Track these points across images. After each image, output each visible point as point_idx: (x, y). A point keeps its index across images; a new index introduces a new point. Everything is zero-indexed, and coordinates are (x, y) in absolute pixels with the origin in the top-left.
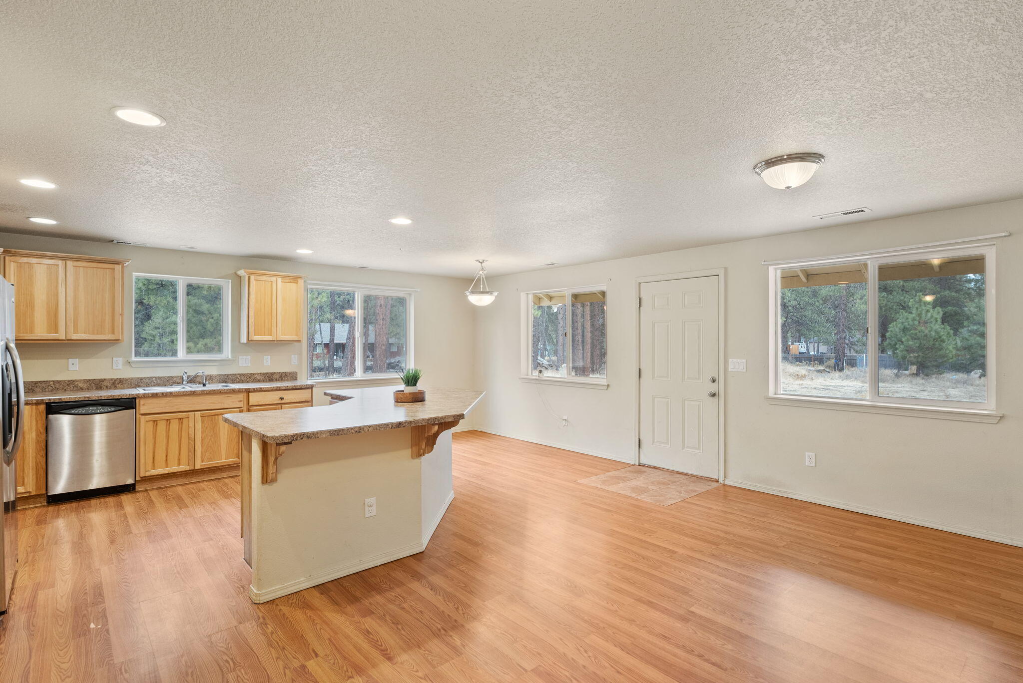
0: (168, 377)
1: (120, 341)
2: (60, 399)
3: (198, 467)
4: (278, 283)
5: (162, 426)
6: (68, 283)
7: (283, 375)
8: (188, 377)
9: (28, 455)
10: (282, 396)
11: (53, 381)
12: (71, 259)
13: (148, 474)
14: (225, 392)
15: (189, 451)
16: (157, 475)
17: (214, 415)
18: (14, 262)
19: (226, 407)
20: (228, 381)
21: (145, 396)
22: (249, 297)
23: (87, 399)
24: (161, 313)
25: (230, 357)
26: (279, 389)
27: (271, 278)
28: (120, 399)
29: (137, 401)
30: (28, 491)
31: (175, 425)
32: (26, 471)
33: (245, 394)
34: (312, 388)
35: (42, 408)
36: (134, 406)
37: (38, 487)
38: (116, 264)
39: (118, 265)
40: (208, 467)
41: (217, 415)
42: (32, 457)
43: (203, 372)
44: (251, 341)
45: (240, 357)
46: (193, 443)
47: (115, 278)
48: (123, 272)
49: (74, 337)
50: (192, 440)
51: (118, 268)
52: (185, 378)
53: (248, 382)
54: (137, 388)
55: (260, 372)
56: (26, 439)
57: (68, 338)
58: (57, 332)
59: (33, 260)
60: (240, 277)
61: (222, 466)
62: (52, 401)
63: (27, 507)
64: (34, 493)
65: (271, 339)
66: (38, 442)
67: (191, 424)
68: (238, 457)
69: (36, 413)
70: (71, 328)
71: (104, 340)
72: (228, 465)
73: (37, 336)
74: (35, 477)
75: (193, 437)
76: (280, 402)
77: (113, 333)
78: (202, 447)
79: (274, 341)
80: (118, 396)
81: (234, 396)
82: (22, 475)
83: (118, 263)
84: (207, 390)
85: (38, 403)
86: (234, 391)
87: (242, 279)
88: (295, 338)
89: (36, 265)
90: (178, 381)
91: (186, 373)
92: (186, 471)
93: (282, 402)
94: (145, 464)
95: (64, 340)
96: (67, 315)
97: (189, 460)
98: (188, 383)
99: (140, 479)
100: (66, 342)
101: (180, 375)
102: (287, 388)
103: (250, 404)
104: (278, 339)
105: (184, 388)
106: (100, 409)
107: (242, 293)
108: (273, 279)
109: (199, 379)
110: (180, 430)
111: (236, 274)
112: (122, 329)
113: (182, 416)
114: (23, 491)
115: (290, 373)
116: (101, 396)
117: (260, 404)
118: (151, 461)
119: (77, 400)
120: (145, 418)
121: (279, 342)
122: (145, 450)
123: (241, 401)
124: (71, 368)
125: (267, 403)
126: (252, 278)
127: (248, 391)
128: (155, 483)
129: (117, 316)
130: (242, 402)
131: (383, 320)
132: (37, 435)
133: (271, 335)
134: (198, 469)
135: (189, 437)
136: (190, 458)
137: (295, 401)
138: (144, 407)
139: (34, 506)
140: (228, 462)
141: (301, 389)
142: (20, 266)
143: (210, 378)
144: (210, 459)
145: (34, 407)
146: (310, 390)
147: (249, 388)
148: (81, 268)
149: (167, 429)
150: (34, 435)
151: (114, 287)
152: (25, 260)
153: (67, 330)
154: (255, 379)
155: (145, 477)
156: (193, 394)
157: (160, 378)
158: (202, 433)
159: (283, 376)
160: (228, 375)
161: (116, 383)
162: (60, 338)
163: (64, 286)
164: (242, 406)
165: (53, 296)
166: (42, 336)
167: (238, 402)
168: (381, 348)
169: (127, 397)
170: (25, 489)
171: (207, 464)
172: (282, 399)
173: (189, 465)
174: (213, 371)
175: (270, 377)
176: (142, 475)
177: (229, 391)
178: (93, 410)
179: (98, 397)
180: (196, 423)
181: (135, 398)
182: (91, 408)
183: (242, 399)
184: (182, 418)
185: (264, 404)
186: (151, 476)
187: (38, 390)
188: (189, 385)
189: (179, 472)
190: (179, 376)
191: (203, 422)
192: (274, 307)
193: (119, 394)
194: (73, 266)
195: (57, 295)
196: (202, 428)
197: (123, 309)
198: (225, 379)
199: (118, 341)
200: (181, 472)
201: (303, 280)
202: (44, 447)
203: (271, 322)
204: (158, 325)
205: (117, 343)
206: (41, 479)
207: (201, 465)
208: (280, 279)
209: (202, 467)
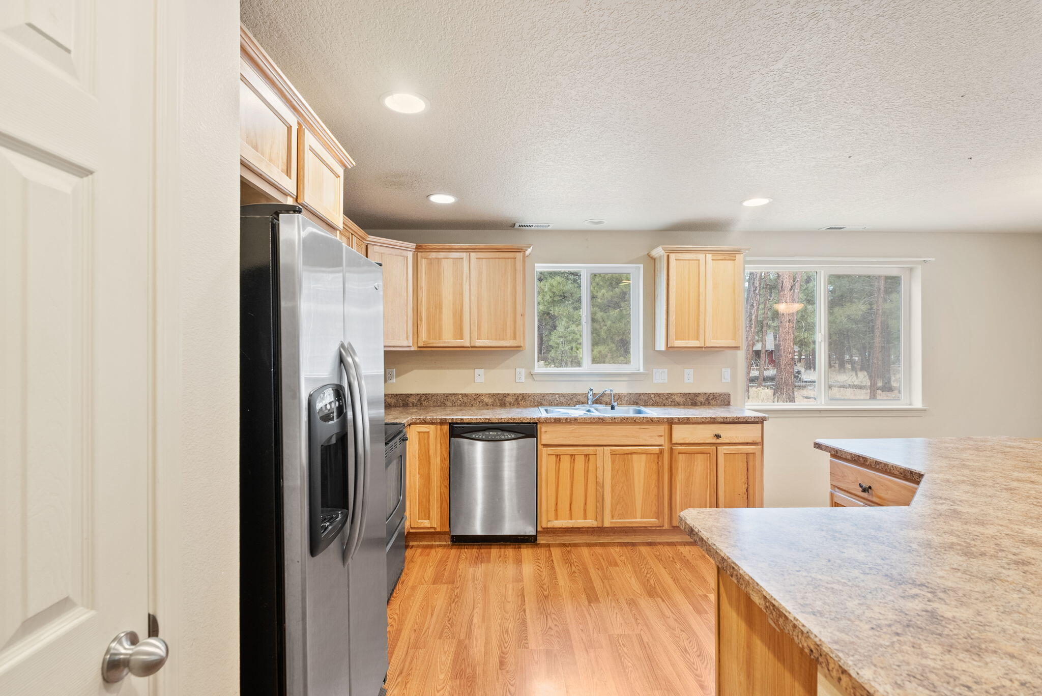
0: (572, 395)
1: (521, 348)
2: (462, 419)
3: (607, 524)
4: (707, 261)
5: (566, 462)
6: (471, 279)
7: (711, 397)
8: (594, 395)
9: (433, 484)
10: (717, 432)
11: (462, 394)
12: (474, 250)
13: (550, 525)
14: (641, 422)
15: (597, 501)
16: (560, 528)
17: (627, 454)
18: (425, 258)
19: (641, 444)
20: (640, 402)
21: (548, 421)
22: (668, 284)
23: (487, 421)
24: (563, 323)
25: (642, 370)
26: (713, 421)
27: (698, 255)
28: (520, 423)
29: (539, 426)
30: (433, 526)
31: (580, 462)
32: (431, 503)
33: (666, 427)
34: (762, 423)
35: (446, 428)
36: (536, 435)
37: (442, 525)
38: (518, 252)
39: (519, 253)
40: (620, 526)
41: (631, 454)
42: (437, 487)
43: (611, 390)
44: (671, 347)
45: (655, 370)
46: (601, 491)
47: (516, 270)
48: (524, 261)
49: (479, 343)
50: (600, 486)
51: (519, 256)
52: (590, 397)
53: (664, 405)
54: (540, 408)
55: (679, 392)
56: (432, 465)
57: (472, 345)
58: (462, 338)
59: (442, 255)
60: (655, 259)
61: (637, 527)
62: (454, 421)
63: (434, 543)
64: (438, 530)
65: (698, 346)
66: (442, 469)
67: (599, 464)
68: (657, 518)
69: (441, 434)
70: (475, 334)
71: (506, 347)
72: (645, 527)
73: (445, 342)
74: (439, 510)
75: (602, 480)
76: (715, 441)
77: (515, 338)
78: (612, 498)
79: (702, 347)
80: (519, 419)
81: (652, 427)
82: (428, 506)
83: (518, 250)
84: (618, 418)
85: (442, 422)
86: (651, 421)
87: (657, 262)
88: (730, 343)
89: (443, 260)
90: (583, 399)
91: (591, 390)
92: (593, 528)
93: (719, 441)
94: (547, 511)
95: (469, 347)
96: (471, 318)
97: (597, 513)
98: (593, 403)
99: (542, 530)
100: (471, 349)
101: (585, 392)
102: (725, 420)
103: (674, 441)
104: (708, 345)
105: (589, 411)
106: (500, 435)
107: (657, 281)
108: (701, 257)
109: (606, 399)
110: (586, 472)
111: (649, 256)
112: (524, 333)
113: (588, 452)
114: (429, 526)
115: (720, 395)
116: (501, 419)
117: (687, 442)
118: (553, 509)
119: (478, 421)
120: (547, 450)
121: (709, 349)
122: (547, 493)
123: (661, 436)
124: (478, 380)
125: (696, 442)
126: (673, 257)
127: (671, 422)
128: (558, 536)
129: (519, 317)
130: (663, 438)
131: (789, 322)
132: (442, 461)
133: (698, 339)
134: (607, 528)
135: (596, 482)
136: (598, 511)
137: (738, 441)
138: (547, 435)
139: (440, 543)
140: (645, 523)
141: (747, 423)
142: (430, 262)
143: (619, 398)
144: (622, 516)
145: (439, 426)
146: (760, 425)
147: (672, 418)
148: (483, 260)
149: (571, 468)
150: (438, 459)
151: (516, 281)
152: (433, 255)
153: (471, 335)
154: (673, 401)
155: (547, 528)
156: (601, 421)
157: (563, 395)
158: (613, 477)
159: (710, 400)
160: (640, 395)
161: (520, 400)
162: (465, 345)
163: (468, 283)
164: (663, 443)
165: (458, 294)
166: (448, 342)
167: (657, 437)
168: (786, 356)
169: (528, 421)
170: (431, 523)
171: (619, 522)
172: (718, 436)
173: (596, 520)
174: (622, 388)
175: (692, 400)
176: (544, 526)
177: (645, 420)
178: (493, 435)
179: (498, 419)
180: (604, 461)
181: (537, 423)
182: (491, 433)
183: (663, 434)
184: (589, 455)
185: (692, 442)
186: (554, 528)
187: (448, 403)
188: (595, 405)
189: (585, 528)
190: (583, 394)
191: (613, 462)
192: (702, 298)
193: (519, 416)
194: (477, 258)
195: (462, 294)
196: (612, 470)
197: (524, 308)
198: (638, 400)
199: (519, 349)
200: (588, 528)
201: (742, 255)
202: (448, 476)
203: (698, 319)
204: (561, 334)
205: (520, 351)
206: (445, 514)
207: (611, 523)
208: (709, 256)
209: (612, 526)
